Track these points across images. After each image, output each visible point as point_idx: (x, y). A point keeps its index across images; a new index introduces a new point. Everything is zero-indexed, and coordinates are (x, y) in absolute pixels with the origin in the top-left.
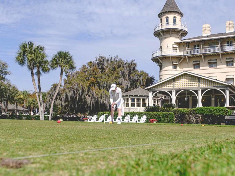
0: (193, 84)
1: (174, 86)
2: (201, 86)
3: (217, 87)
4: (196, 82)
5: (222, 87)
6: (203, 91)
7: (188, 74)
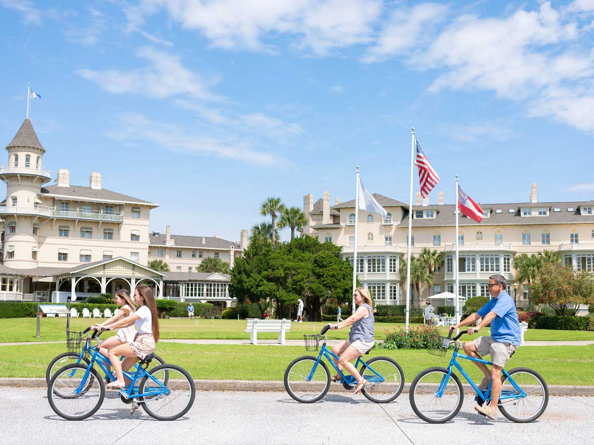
0: (126, 272)
1: (104, 273)
2: (135, 275)
3: (153, 277)
4: (130, 269)
5: (157, 277)
6: (137, 280)
7: (123, 261)
